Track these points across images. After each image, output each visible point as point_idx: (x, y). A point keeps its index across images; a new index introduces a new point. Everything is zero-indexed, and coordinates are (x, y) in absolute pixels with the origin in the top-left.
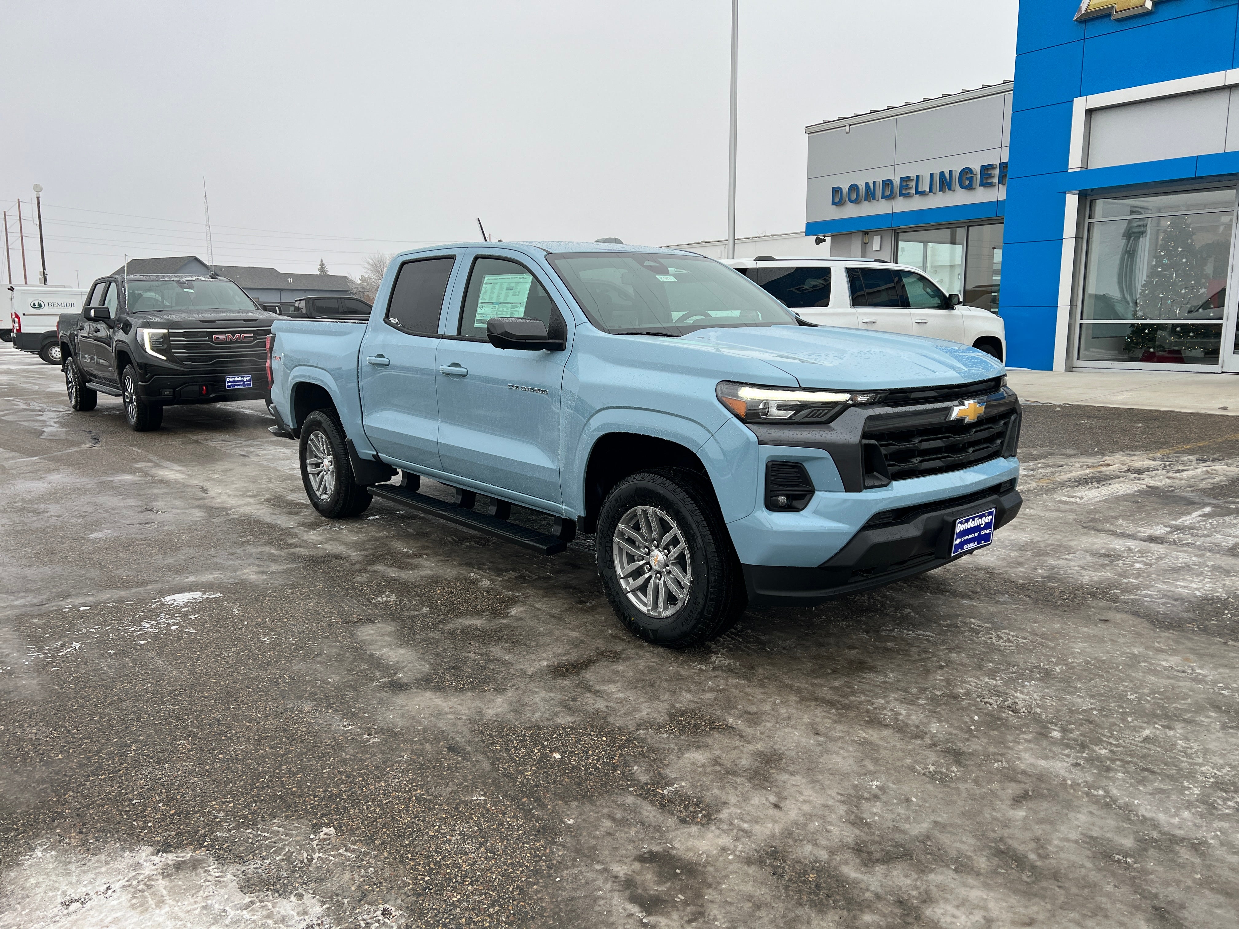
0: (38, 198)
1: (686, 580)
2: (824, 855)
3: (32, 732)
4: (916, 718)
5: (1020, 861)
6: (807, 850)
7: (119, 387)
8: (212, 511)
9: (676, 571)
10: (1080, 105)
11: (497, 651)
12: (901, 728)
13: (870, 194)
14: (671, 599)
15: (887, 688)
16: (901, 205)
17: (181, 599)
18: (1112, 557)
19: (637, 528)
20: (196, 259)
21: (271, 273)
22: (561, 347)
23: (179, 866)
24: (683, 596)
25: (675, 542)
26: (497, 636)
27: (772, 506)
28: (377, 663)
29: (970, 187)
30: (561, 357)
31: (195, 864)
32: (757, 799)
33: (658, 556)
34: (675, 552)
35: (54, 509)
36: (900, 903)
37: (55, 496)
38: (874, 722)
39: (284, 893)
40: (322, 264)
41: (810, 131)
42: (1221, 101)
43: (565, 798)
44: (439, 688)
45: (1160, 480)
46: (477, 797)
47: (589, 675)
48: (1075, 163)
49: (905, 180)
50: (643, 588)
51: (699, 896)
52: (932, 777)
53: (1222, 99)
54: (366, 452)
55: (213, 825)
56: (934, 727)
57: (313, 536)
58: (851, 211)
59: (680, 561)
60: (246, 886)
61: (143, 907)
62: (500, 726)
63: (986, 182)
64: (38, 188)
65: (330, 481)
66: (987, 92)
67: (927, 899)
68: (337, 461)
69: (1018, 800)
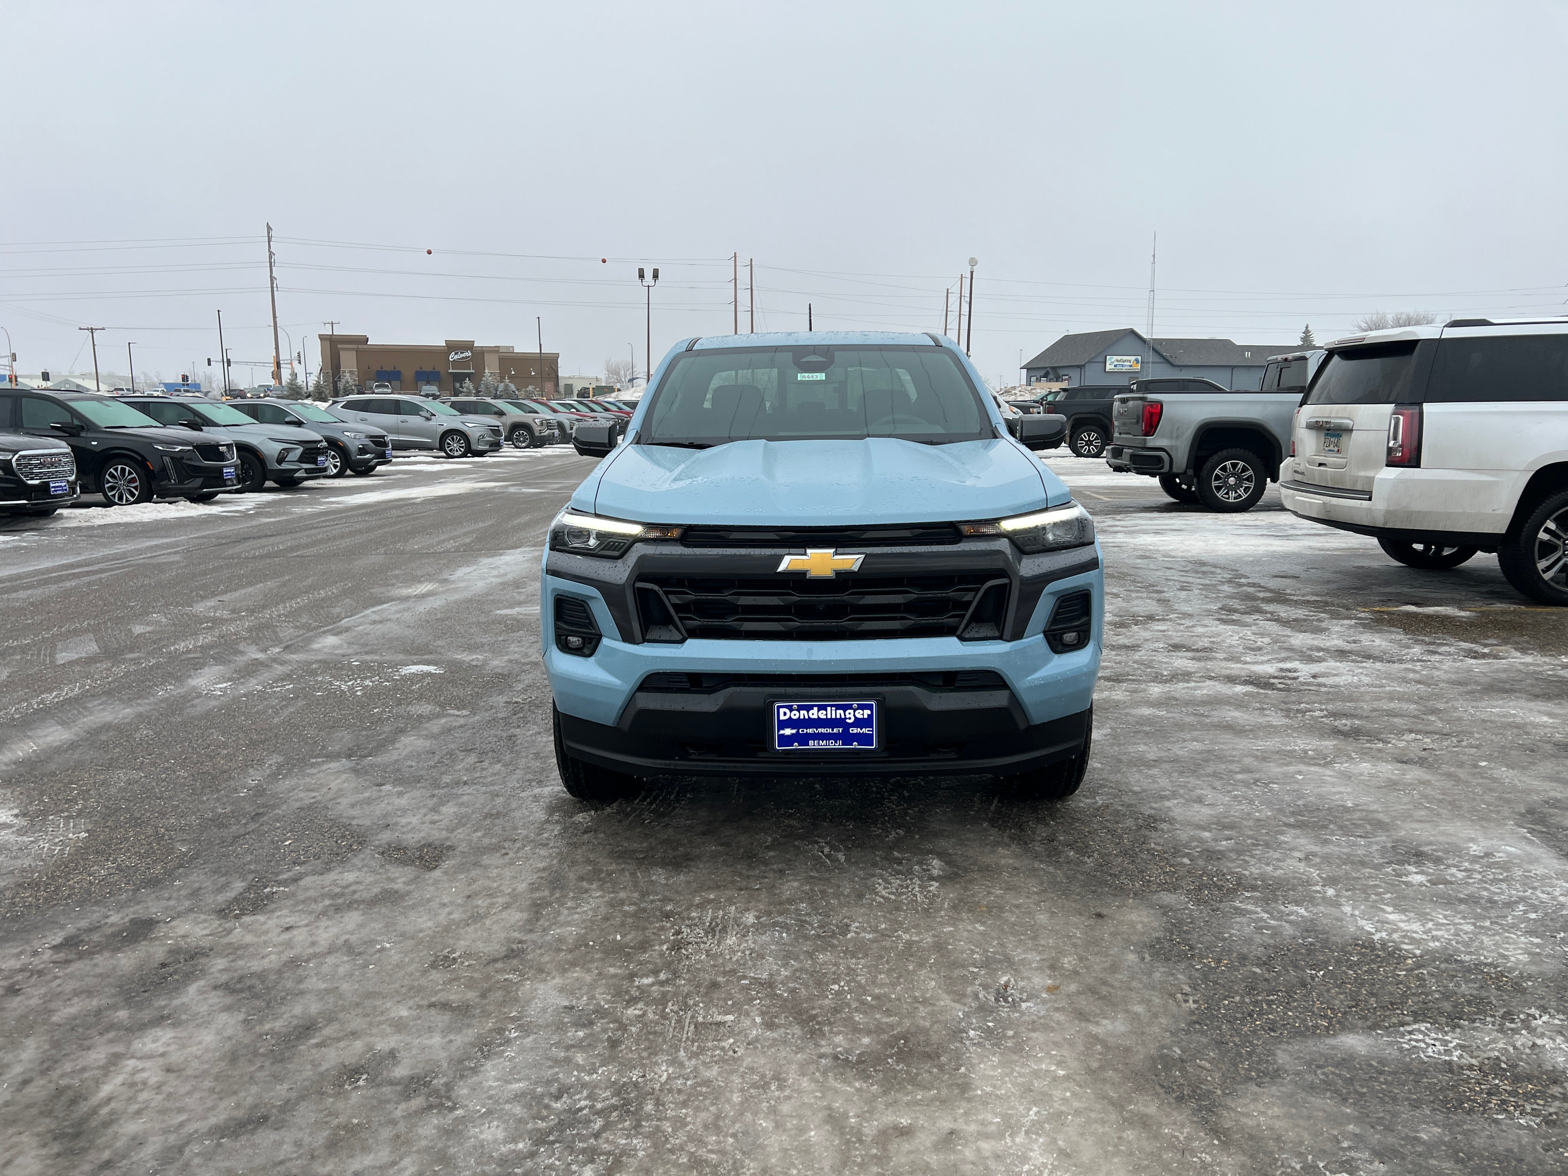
0: (972, 273)
17: (415, 669)
20: (1133, 332)
21: (1226, 345)
27: (564, 646)
40: (1307, 332)
64: (973, 262)
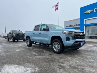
1: (59, 48)
2: (74, 66)
3: (5, 58)
4: (80, 58)
5: (91, 66)
6: (73, 65)
7: (11, 39)
8: (19, 46)
9: (58, 47)
10: (85, 20)
11: (43, 54)
12: (79, 58)
13: (69, 26)
14: (58, 49)
15: (77, 56)
16: (72, 27)
17: (17, 51)
18: (93, 49)
19: (55, 44)
22: (49, 30)
23: (18, 66)
24: (59, 49)
25: (58, 44)
26: (44, 53)
27: (67, 41)
28: (34, 54)
29: (77, 26)
30: (49, 31)
31: (20, 66)
32: (68, 62)
33: (57, 46)
34: (58, 45)
35: (6, 46)
36: (82, 69)
37: (6, 45)
38: (76, 58)
39: (28, 67)
41: (65, 22)
42: (95, 19)
43: (51, 62)
44: (39, 56)
45: (95, 45)
46: (44, 62)
47: (51, 55)
48: (85, 24)
49: (72, 25)
50: (56, 49)
51: (64, 68)
52: (82, 61)
53: (96, 19)
54: (32, 41)
55: (21, 63)
56: (81, 58)
57: (27, 47)
58: (68, 28)
59: (59, 46)
60: (24, 67)
61: (16, 68)
62: (45, 58)
63: (78, 25)
65: (29, 44)
66: (78, 19)
67: (84, 68)
68: (30, 42)
69: (90, 63)
